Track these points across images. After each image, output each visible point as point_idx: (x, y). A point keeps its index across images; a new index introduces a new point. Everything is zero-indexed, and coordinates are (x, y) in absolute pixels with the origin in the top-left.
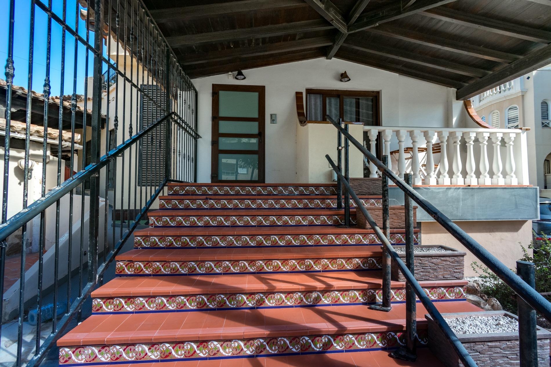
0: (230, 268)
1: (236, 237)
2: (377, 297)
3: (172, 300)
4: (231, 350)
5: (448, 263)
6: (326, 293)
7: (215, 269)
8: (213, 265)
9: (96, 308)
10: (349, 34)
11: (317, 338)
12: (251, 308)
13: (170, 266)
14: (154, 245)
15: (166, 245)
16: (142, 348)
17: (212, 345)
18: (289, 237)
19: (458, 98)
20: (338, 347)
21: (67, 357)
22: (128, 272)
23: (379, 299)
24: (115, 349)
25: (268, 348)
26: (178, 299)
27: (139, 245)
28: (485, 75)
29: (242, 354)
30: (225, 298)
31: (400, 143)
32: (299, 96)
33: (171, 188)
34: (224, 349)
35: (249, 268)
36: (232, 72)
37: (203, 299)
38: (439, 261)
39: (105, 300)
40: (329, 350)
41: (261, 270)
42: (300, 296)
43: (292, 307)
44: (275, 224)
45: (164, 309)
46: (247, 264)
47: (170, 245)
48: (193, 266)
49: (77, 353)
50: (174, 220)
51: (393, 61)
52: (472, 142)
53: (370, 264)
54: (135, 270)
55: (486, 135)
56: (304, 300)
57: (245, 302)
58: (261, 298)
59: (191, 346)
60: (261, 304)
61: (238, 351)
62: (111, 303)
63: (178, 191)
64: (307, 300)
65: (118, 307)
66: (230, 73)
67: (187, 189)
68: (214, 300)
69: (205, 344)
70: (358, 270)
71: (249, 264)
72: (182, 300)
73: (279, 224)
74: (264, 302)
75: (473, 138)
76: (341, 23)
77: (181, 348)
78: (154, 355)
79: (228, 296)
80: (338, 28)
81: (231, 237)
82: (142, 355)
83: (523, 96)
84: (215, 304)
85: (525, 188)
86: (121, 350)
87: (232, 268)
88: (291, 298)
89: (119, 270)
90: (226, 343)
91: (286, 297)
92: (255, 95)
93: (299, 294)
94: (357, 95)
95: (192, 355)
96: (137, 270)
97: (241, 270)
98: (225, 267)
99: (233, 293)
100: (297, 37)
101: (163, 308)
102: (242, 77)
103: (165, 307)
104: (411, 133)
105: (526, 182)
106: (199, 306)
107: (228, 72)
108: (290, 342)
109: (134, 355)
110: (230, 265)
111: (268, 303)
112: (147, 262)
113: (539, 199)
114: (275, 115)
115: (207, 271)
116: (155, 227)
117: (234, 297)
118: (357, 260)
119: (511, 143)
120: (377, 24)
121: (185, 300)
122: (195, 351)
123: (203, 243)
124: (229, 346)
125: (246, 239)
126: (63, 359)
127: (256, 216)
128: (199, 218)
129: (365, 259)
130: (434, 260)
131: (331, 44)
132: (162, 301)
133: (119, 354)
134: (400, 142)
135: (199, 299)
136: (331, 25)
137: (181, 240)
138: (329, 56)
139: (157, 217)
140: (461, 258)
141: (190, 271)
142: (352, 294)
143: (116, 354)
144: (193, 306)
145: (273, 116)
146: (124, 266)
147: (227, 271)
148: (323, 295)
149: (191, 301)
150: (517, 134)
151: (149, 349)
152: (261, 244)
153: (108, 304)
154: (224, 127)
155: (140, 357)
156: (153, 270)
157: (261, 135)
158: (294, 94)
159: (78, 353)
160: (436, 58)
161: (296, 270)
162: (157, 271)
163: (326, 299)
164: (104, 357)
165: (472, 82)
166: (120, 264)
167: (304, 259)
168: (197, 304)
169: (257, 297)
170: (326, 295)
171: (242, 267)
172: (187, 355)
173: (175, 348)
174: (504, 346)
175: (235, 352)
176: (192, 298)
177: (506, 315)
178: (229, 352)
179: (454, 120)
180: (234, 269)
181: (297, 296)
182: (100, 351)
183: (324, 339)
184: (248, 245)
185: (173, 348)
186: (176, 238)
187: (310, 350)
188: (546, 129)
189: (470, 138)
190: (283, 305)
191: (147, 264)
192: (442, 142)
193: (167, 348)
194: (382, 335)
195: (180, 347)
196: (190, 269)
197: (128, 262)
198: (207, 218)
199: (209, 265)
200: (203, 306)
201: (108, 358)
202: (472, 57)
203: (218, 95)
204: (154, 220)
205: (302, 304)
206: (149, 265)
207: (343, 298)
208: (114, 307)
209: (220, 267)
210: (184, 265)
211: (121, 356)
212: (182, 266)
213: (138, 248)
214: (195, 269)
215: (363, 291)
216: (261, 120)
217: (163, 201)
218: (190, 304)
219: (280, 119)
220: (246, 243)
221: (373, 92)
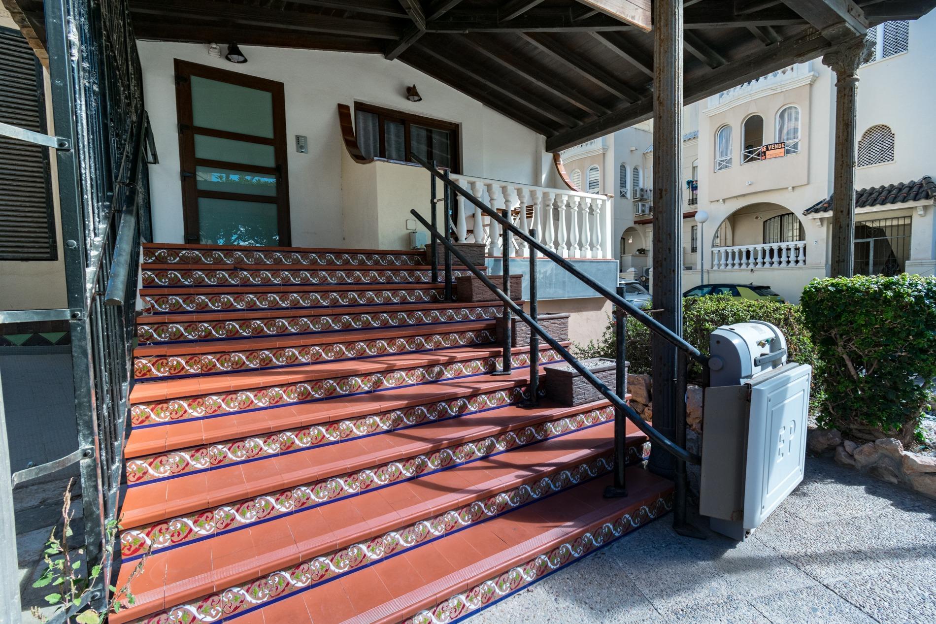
0: (321, 355)
1: (312, 318)
2: (497, 365)
3: (261, 393)
4: (365, 428)
5: (556, 325)
6: (448, 366)
7: (300, 358)
8: (297, 353)
9: (138, 420)
10: (426, 33)
11: (453, 403)
12: (367, 392)
13: (230, 359)
14: (176, 337)
15: (199, 336)
16: (255, 442)
17: (344, 426)
18: (385, 315)
19: (547, 150)
20: (472, 408)
21: (139, 472)
22: (158, 373)
23: (500, 367)
24: (215, 450)
25: (405, 420)
26: (271, 392)
27: (147, 339)
28: (576, 125)
29: (378, 430)
30: (335, 384)
31: (492, 201)
32: (342, 110)
33: (150, 252)
34: (358, 428)
35: (347, 353)
36: (216, 43)
37: (305, 388)
38: (549, 323)
39: (153, 406)
40: (464, 413)
41: (362, 354)
42: (422, 373)
43: (414, 385)
44: (356, 304)
45: (251, 407)
46: (344, 348)
47: (205, 336)
48: (267, 356)
49: (156, 465)
50: (192, 302)
51: (477, 84)
52: (564, 207)
53: (483, 337)
54: (170, 369)
55: (577, 199)
56: (427, 376)
57: (360, 386)
58: (379, 378)
59: (319, 430)
60: (379, 386)
61: (374, 428)
62: (165, 409)
63: (165, 258)
64: (429, 375)
65: (176, 414)
66: (214, 46)
67: (184, 255)
68: (320, 388)
69: (336, 425)
70: (472, 345)
71: (346, 348)
72: (277, 393)
73: (361, 302)
74: (382, 383)
75: (565, 202)
76: (419, 14)
77: (307, 435)
78: (272, 449)
79: (338, 381)
80: (414, 21)
81: (305, 320)
82: (255, 451)
83: (604, 154)
84: (322, 393)
85: (608, 262)
86: (225, 449)
87: (324, 355)
88: (413, 375)
89: (140, 373)
90: (360, 421)
91: (407, 375)
92: (267, 96)
93: (421, 370)
94: (430, 125)
95: (320, 441)
96: (175, 370)
97: (336, 356)
98: (314, 354)
99: (342, 377)
100: (346, 15)
101: (249, 406)
102: (241, 59)
103: (253, 404)
104: (504, 190)
105: (609, 256)
106: (300, 397)
107: (210, 42)
108: (428, 411)
109: (245, 452)
110: (320, 351)
111: (386, 384)
112: (190, 356)
113: (618, 279)
114: (305, 138)
115: (289, 361)
116: (154, 314)
117: (346, 381)
118: (471, 333)
119: (598, 211)
120: (467, 32)
121: (281, 392)
122: (324, 436)
123: (263, 329)
124: (363, 423)
125: (327, 320)
126: (134, 476)
127: (328, 291)
128: (238, 297)
129: (477, 331)
130: (545, 323)
131: (397, 38)
132: (248, 397)
133: (223, 456)
134: (492, 199)
135: (300, 388)
136: (406, 13)
137: (225, 327)
138: (391, 55)
139: (157, 297)
140: (566, 320)
141: (262, 363)
142: (473, 364)
143: (218, 456)
144: (293, 399)
145: (302, 140)
146: (149, 365)
147: (317, 359)
148: (446, 369)
149: (290, 393)
150: (604, 201)
151: (265, 442)
152: (348, 327)
153: (159, 411)
154: (205, 147)
155: (252, 454)
156: (202, 367)
157: (280, 170)
158: (334, 107)
159: (159, 463)
160: (528, 92)
161: (405, 350)
162: (209, 367)
163: (449, 373)
164: (200, 463)
165: (563, 131)
166: (141, 362)
167: (414, 336)
168: (298, 395)
169: (374, 378)
170: (448, 368)
171: (337, 353)
172: (315, 442)
173: (299, 436)
174: (601, 376)
175: (371, 430)
176: (291, 388)
177: (600, 360)
178: (364, 431)
179: (544, 177)
180: (327, 355)
181: (418, 372)
182: (192, 456)
183: (460, 403)
184: (330, 329)
185: (296, 436)
186: (216, 325)
187: (447, 416)
188: (624, 200)
189: (562, 201)
190: (404, 384)
191: (191, 359)
192: (536, 204)
193: (289, 438)
194: (510, 390)
195: (304, 435)
196: (263, 360)
197: (156, 359)
198: (252, 296)
199: (291, 353)
200: (306, 397)
201: (205, 463)
202: (564, 100)
203: (190, 83)
204: (152, 302)
205: (425, 381)
206: (195, 360)
207: (466, 369)
208: (171, 414)
209: (307, 354)
210: (253, 356)
211: (225, 457)
212: (250, 357)
213: (146, 344)
214: (271, 360)
215: (484, 360)
216: (278, 141)
217: (149, 273)
218: (289, 397)
219: (314, 147)
220: (327, 326)
221: (451, 124)
